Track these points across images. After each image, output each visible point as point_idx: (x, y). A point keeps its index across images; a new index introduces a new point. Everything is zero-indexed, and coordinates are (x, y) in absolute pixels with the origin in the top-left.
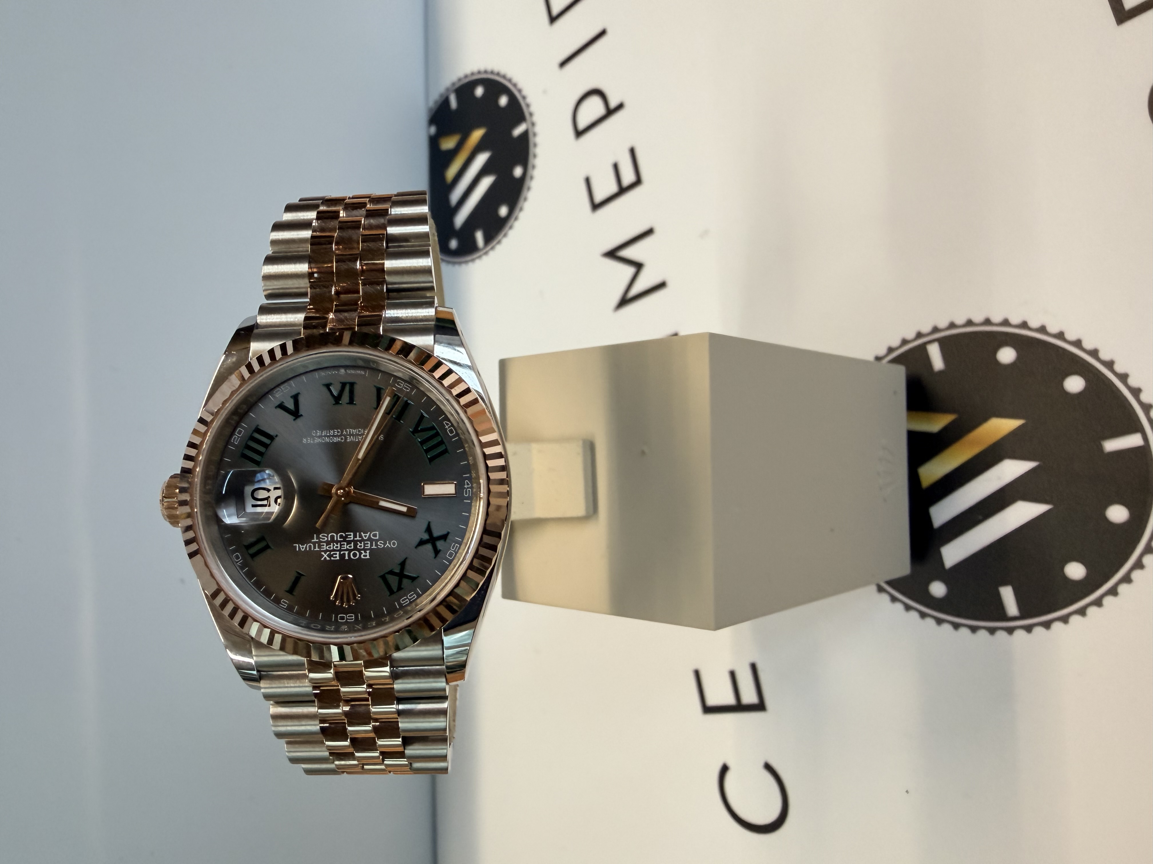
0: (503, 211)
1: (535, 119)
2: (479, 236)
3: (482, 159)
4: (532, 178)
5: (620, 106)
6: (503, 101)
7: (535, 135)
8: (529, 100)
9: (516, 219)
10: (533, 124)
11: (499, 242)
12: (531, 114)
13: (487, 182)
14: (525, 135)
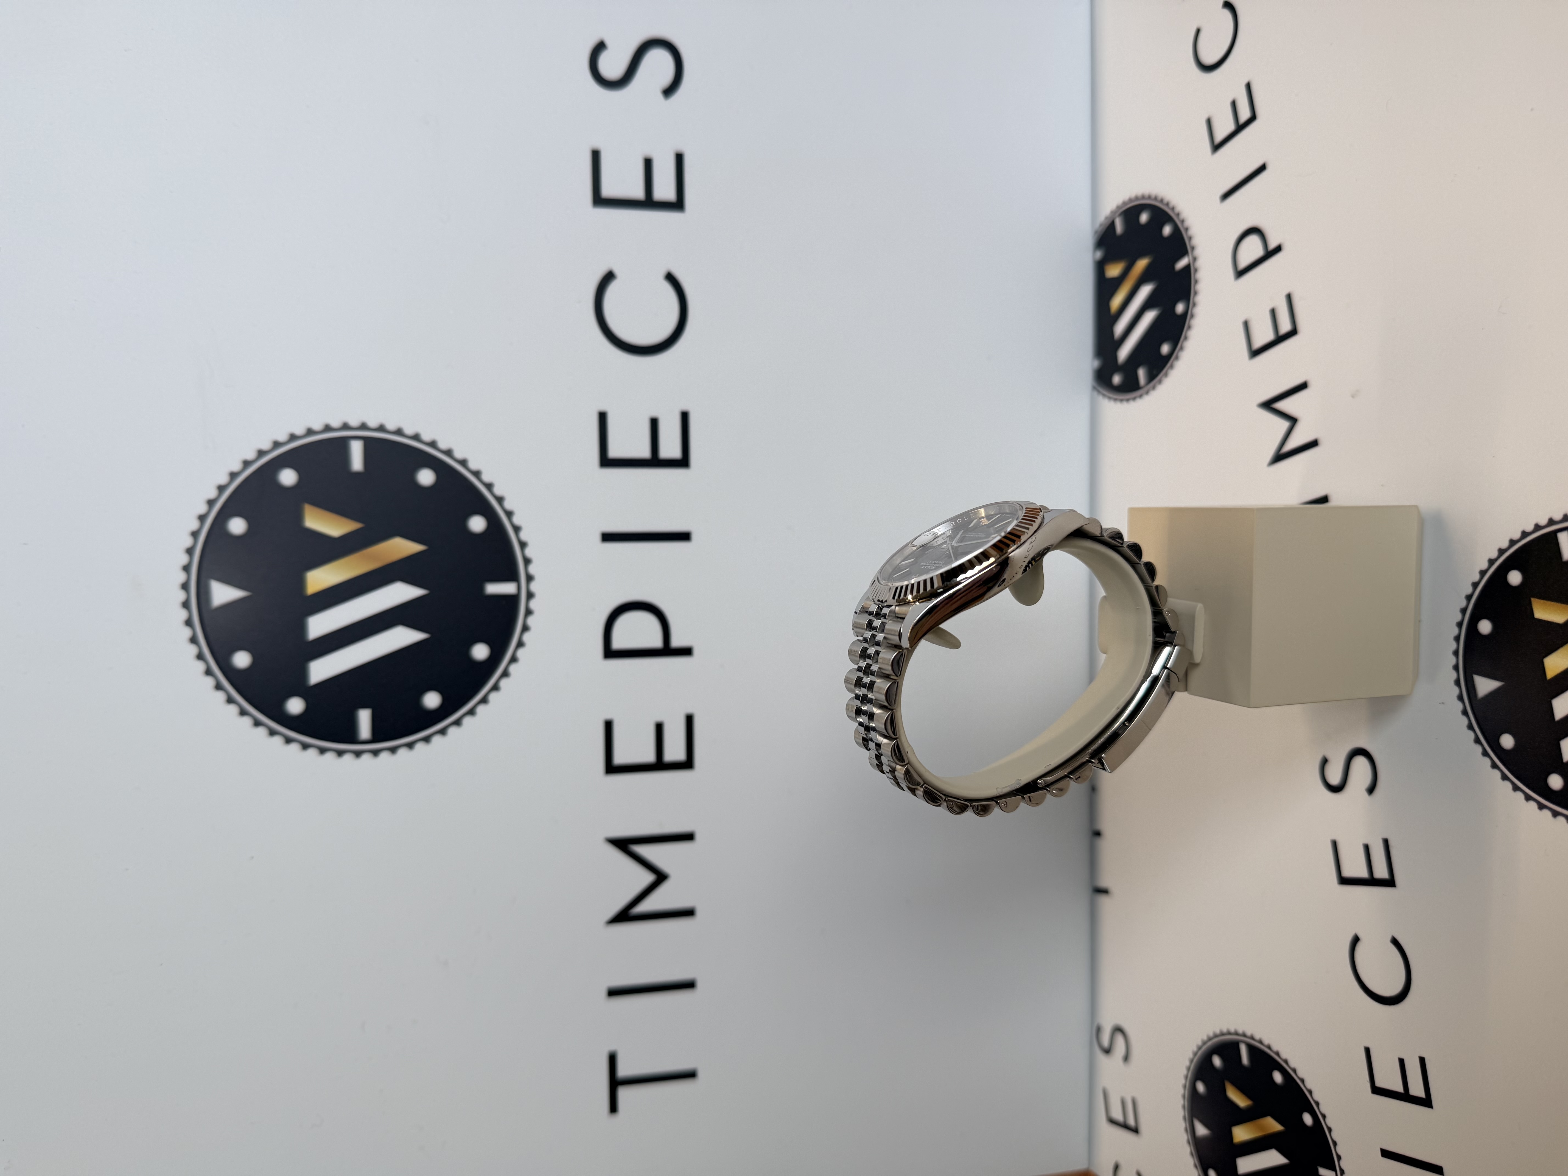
0: (1165, 349)
1: (1198, 252)
2: (1142, 373)
3: (1145, 291)
5: (1279, 249)
7: (1196, 270)
8: (1191, 232)
9: (1177, 358)
10: (1195, 259)
11: (1160, 382)
12: (1193, 248)
13: (1149, 317)
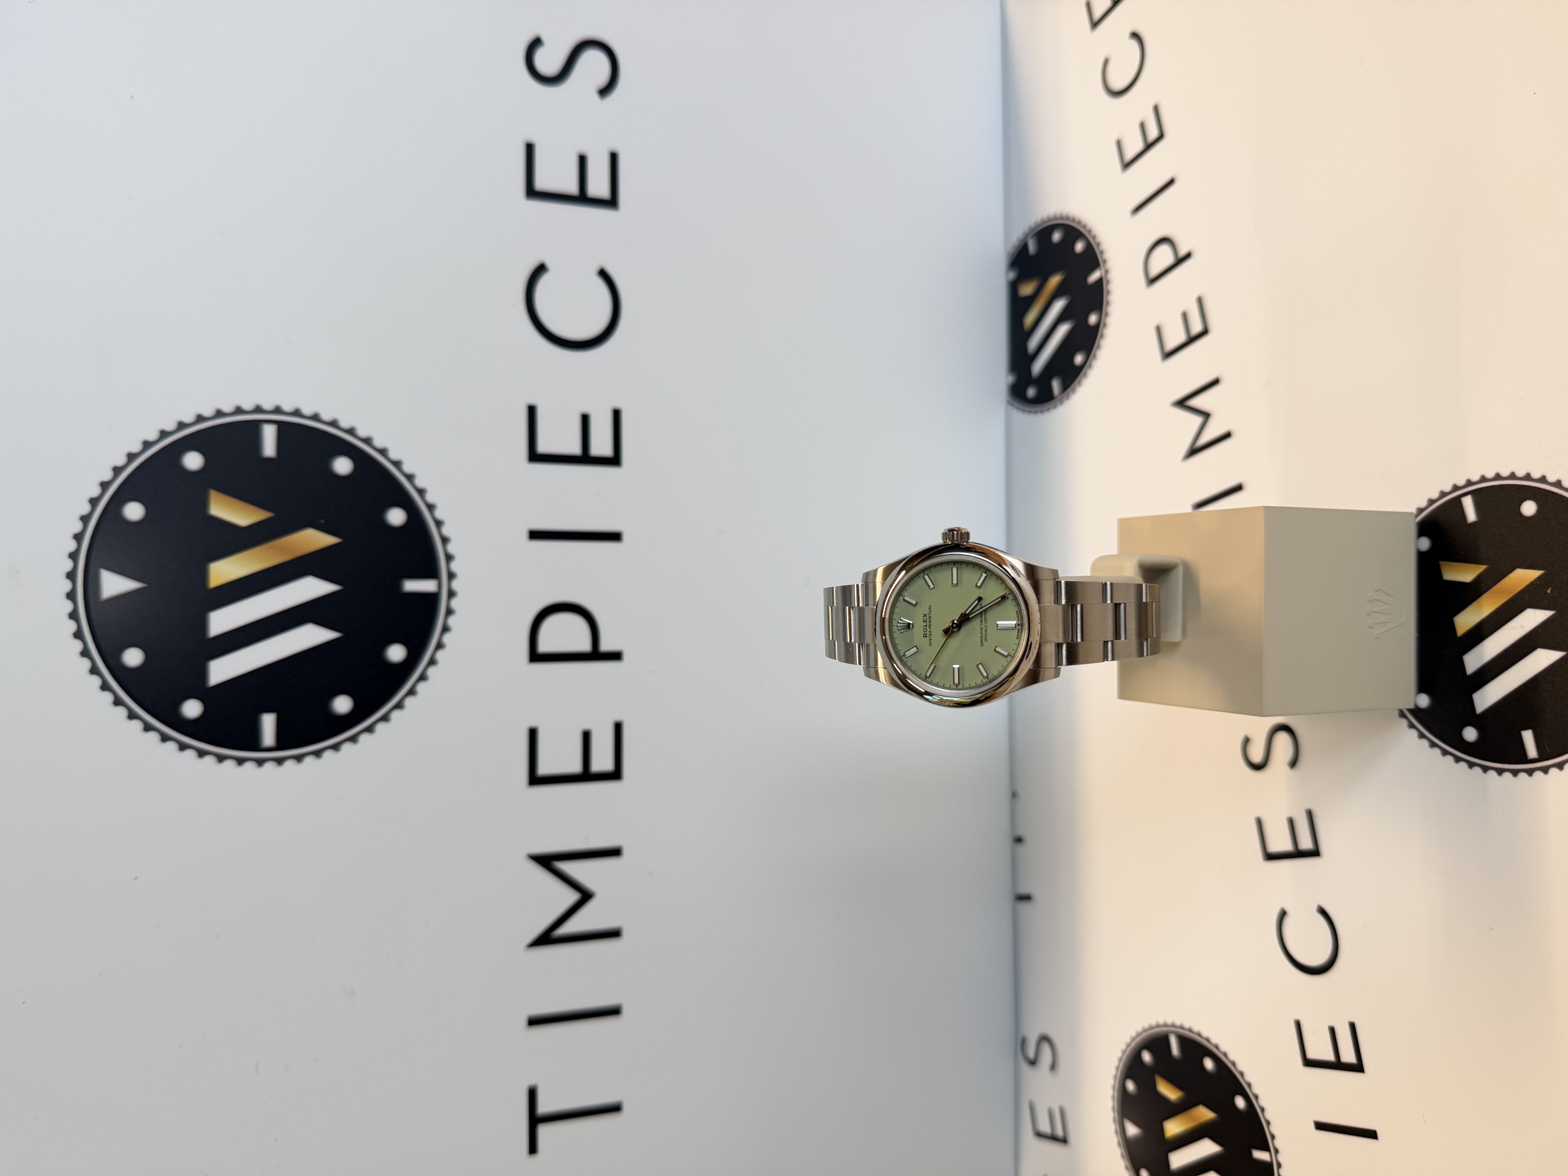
0: (1079, 359)
1: (1109, 266)
2: (1056, 385)
3: (1059, 306)
4: (1105, 325)
5: (1188, 256)
6: (1079, 247)
7: (1108, 282)
8: (1103, 246)
9: (1091, 367)
10: (1107, 272)
11: (1074, 391)
12: (1105, 262)
13: (1063, 330)
14: (1100, 282)
